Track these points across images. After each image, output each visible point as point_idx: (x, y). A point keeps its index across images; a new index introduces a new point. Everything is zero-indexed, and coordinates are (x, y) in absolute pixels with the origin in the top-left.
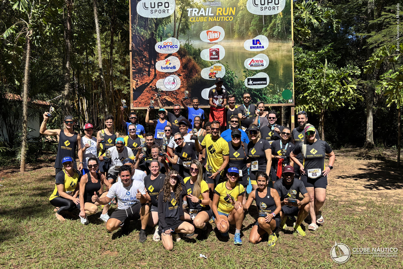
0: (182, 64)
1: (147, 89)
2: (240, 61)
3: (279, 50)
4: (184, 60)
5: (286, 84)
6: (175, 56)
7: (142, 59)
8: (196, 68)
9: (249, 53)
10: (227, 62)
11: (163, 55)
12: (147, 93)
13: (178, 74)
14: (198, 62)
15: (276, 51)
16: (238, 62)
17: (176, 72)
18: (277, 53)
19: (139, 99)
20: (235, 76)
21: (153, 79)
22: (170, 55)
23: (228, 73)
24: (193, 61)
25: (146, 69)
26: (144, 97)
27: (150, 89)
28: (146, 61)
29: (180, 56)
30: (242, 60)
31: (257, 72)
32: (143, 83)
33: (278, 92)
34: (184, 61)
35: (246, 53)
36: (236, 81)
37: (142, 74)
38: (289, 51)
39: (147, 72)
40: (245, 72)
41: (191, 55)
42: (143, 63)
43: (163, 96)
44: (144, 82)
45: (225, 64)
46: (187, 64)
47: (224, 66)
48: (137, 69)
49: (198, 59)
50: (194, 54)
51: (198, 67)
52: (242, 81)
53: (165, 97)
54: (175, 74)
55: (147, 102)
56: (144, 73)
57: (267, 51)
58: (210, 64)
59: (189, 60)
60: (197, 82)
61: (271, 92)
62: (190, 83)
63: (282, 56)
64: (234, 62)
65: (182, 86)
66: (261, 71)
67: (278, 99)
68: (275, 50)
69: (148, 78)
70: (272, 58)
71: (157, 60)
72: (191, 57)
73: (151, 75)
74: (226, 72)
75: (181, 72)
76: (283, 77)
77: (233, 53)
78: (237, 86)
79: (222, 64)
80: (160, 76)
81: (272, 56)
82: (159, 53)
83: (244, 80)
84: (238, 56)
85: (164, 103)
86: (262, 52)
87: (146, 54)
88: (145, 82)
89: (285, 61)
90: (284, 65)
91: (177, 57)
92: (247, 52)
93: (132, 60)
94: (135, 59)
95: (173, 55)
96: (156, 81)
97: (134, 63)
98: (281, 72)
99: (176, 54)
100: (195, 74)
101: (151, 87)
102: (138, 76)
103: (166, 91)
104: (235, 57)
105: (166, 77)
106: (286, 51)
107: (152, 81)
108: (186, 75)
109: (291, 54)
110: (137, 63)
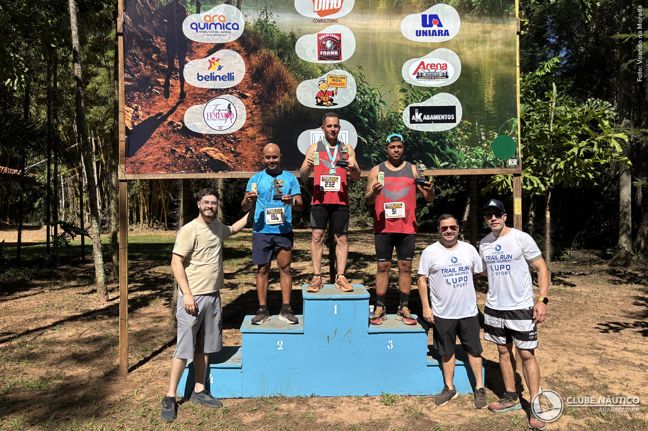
0: (249, 70)
1: (161, 129)
2: (392, 65)
3: (484, 42)
4: (255, 60)
5: (501, 122)
6: (234, 50)
7: (148, 56)
8: (283, 80)
9: (414, 45)
10: (360, 67)
11: (202, 45)
12: (161, 140)
13: (239, 94)
14: (288, 66)
15: (477, 42)
16: (386, 68)
17: (234, 88)
18: (480, 48)
19: (140, 155)
20: (381, 101)
21: (178, 104)
22: (219, 47)
23: (362, 93)
24: (277, 63)
25: (160, 80)
26: (152, 148)
27: (170, 128)
28: (159, 61)
29: (245, 50)
30: (396, 64)
31: (433, 91)
32: (152, 115)
33: (483, 142)
34: (254, 63)
35: (407, 45)
36: (383, 112)
37: (150, 91)
38: (508, 43)
39: (163, 86)
40: (403, 90)
41: (271, 48)
42: (151, 64)
43: (202, 147)
44: (154, 112)
45: (356, 71)
46: (263, 68)
47: (353, 75)
48: (138, 80)
49: (289, 59)
50: (279, 47)
51: (290, 77)
52: (396, 113)
53: (207, 148)
54: (231, 94)
55: (159, 162)
56: (154, 90)
57: (457, 42)
58: (320, 71)
59: (268, 61)
60: (286, 112)
61: (466, 140)
62: (269, 115)
63: (492, 56)
64: (378, 67)
65: (249, 122)
66: (444, 89)
67: (484, 157)
68: (474, 41)
69: (163, 103)
70: (468, 60)
71: (187, 59)
72: (272, 53)
73: (171, 94)
74: (358, 91)
75: (248, 88)
76: (494, 106)
77: (374, 46)
78: (384, 124)
79: (349, 71)
80: (195, 98)
81: (469, 55)
82: (191, 42)
83: (401, 111)
84: (388, 54)
85: (204, 165)
86: (443, 45)
87: (159, 42)
88: (157, 112)
89: (500, 67)
90: (496, 76)
91: (239, 52)
92: (408, 43)
93: (125, 57)
94: (131, 54)
95: (228, 48)
96: (184, 110)
97: (129, 63)
98: (489, 93)
99: (235, 44)
100: (283, 95)
101: (171, 123)
102: (140, 98)
103: (210, 135)
104: (379, 54)
105: (209, 99)
106: (502, 44)
107: (173, 109)
108: (260, 97)
109: (512, 49)
110: (137, 65)
